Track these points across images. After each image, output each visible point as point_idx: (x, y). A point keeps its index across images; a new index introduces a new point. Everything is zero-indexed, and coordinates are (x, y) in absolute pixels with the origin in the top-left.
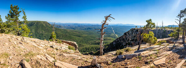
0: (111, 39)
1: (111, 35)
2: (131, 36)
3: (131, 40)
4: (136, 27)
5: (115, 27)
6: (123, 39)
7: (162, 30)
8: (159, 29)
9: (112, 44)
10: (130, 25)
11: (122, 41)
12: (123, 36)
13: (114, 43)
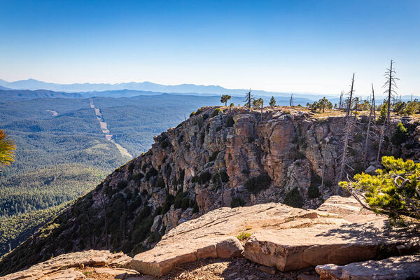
0: (88, 175)
1: (89, 151)
2: (192, 157)
3: (194, 180)
4: (224, 99)
5: (112, 99)
6: (154, 172)
7: (383, 121)
8: (364, 119)
9: (84, 206)
10: (200, 93)
11: (145, 185)
12: (150, 153)
13: (98, 202)
